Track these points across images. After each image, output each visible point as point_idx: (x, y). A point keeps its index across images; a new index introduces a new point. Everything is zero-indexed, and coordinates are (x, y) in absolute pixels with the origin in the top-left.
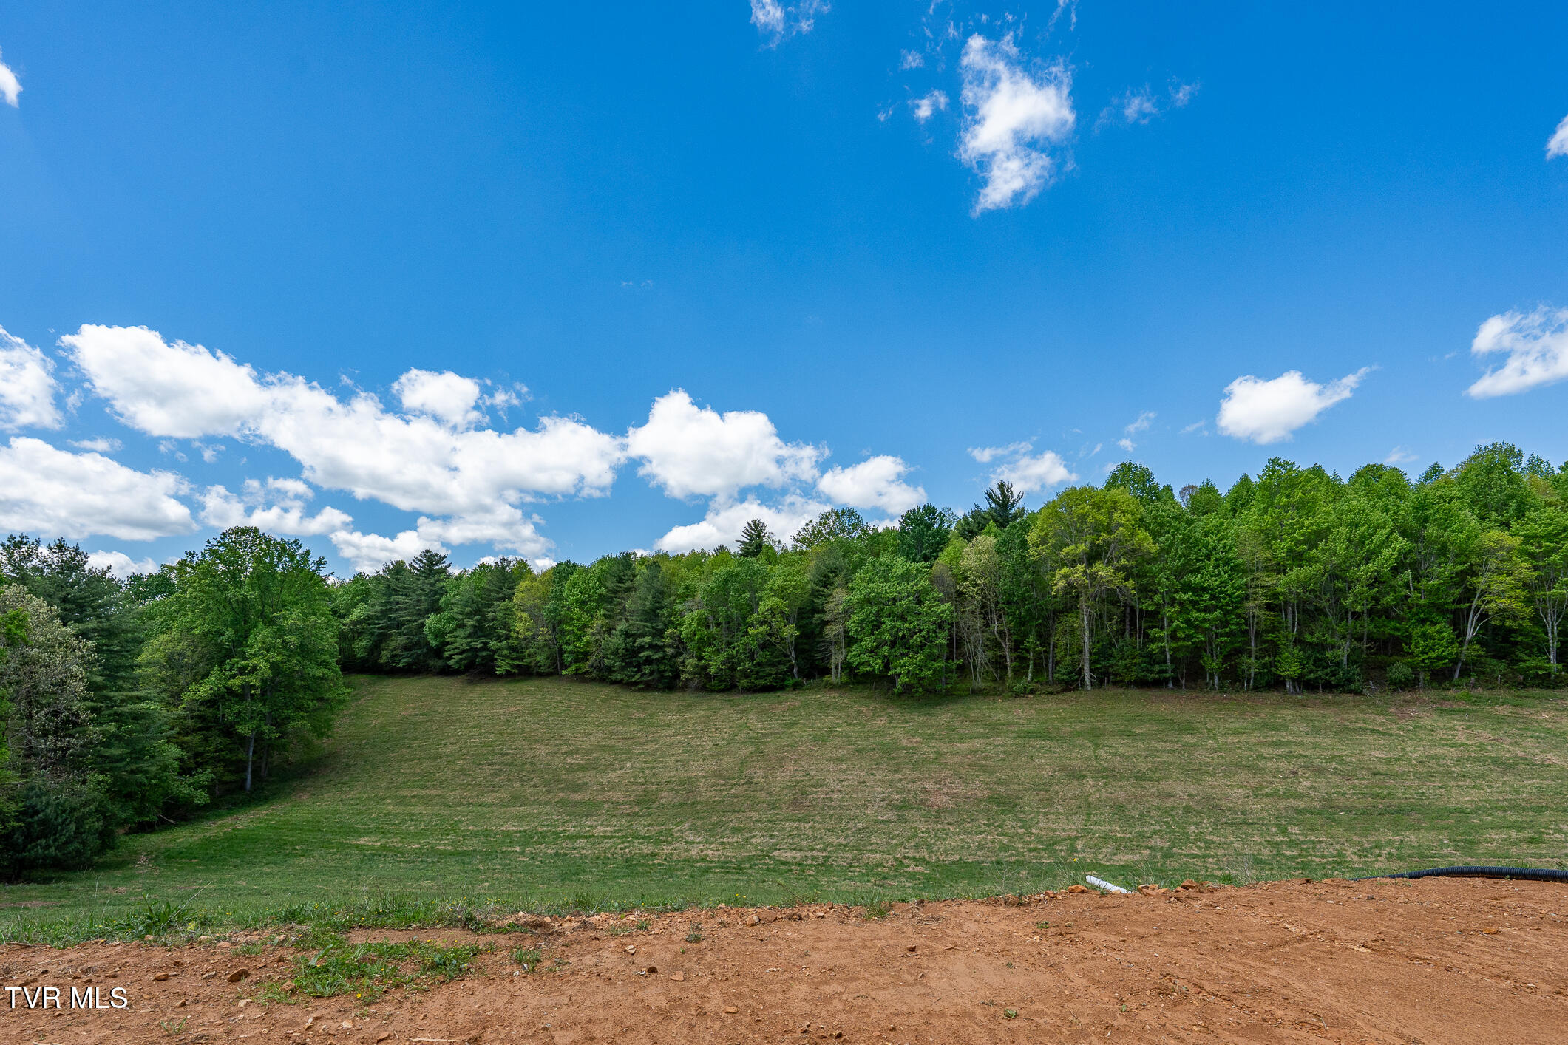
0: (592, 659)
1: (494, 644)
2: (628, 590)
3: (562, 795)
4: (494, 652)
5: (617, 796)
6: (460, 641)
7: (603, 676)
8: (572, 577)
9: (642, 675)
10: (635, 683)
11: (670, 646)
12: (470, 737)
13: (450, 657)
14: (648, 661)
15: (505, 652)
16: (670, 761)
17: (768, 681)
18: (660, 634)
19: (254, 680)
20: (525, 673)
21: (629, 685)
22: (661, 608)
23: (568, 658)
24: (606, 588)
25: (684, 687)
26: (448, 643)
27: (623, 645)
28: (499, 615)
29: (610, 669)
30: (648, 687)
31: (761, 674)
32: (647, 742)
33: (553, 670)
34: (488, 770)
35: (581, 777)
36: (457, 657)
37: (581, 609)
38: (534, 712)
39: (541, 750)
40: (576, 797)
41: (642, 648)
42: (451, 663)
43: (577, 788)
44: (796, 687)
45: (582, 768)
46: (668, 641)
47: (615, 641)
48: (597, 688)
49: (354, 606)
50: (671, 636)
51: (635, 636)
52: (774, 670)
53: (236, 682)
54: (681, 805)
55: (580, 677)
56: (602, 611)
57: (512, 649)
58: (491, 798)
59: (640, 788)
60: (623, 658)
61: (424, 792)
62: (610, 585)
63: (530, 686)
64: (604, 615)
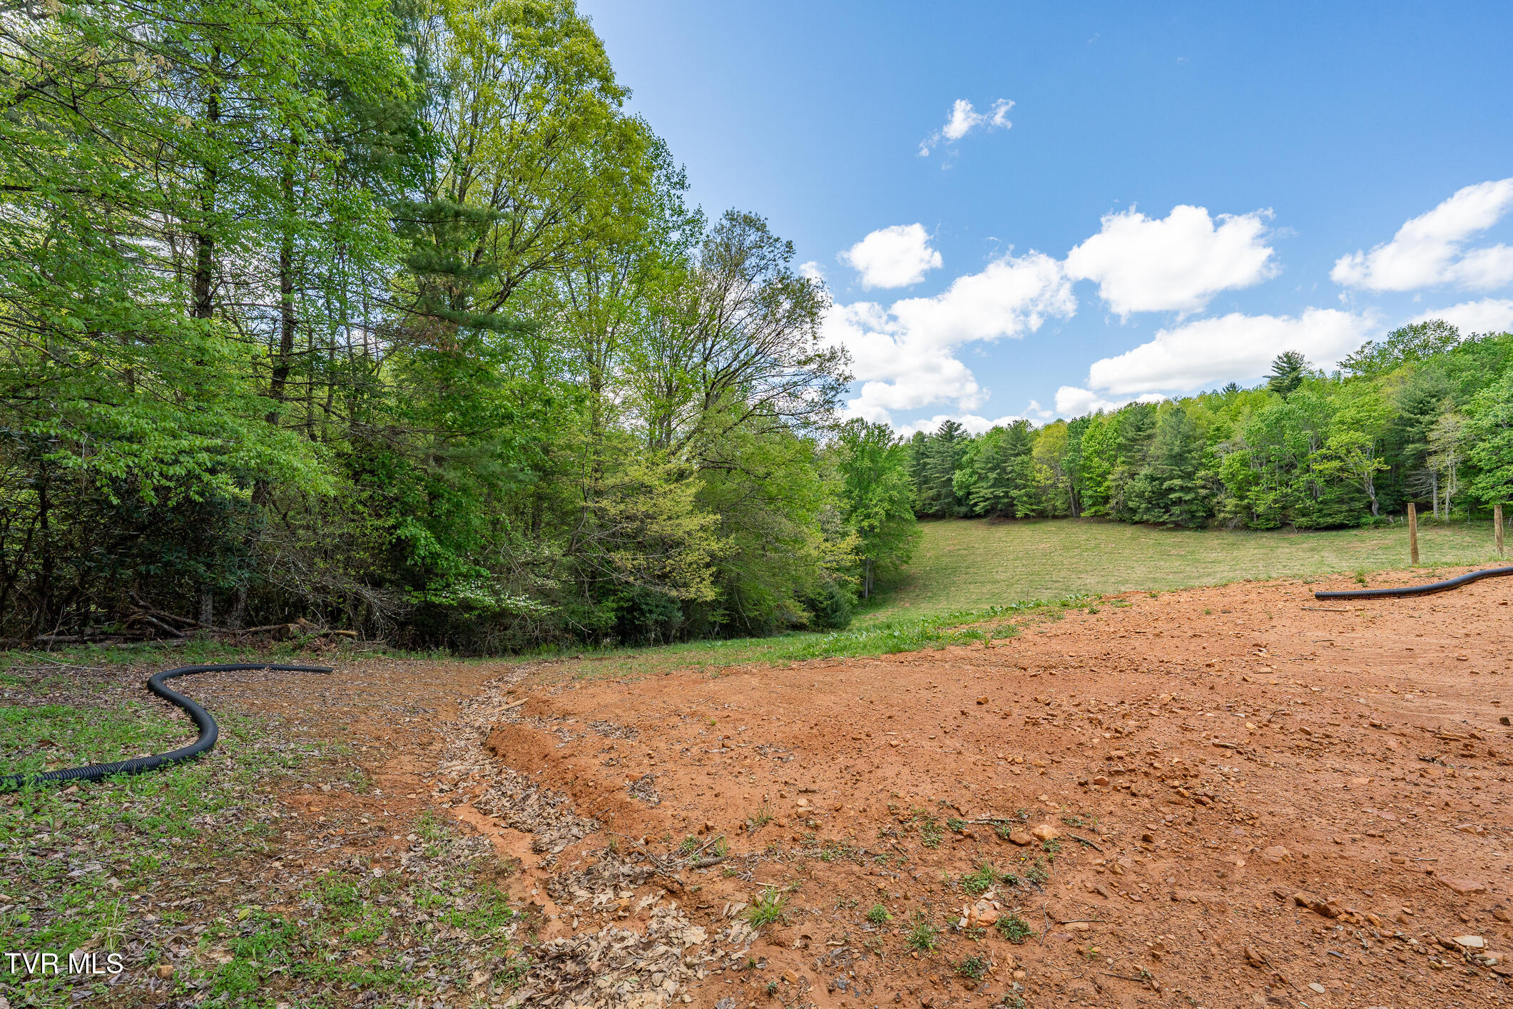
0: (1113, 502)
1: (1014, 493)
2: (1149, 437)
4: (1013, 499)
6: (984, 490)
7: (1127, 517)
8: (1088, 431)
9: (1171, 516)
10: (1164, 523)
11: (1204, 487)
13: (976, 504)
14: (1179, 501)
15: (1025, 499)
17: (1338, 519)
18: (1190, 476)
20: (1042, 516)
21: (1158, 525)
22: (1190, 452)
23: (1087, 502)
24: (1124, 437)
25: (1222, 525)
26: (973, 493)
27: (1150, 489)
28: (1017, 468)
29: (1134, 511)
30: (1178, 527)
31: (1325, 512)
33: (1072, 511)
36: (982, 504)
37: (1101, 458)
38: (1066, 548)
41: (1171, 490)
42: (977, 508)
44: (1377, 525)
46: (1199, 482)
47: (1140, 485)
48: (1119, 527)
50: (1204, 478)
51: (1162, 480)
52: (1345, 507)
55: (1100, 518)
56: (1122, 459)
57: (1030, 496)
60: (1149, 500)
62: (1130, 435)
63: (1051, 526)
64: (1125, 462)
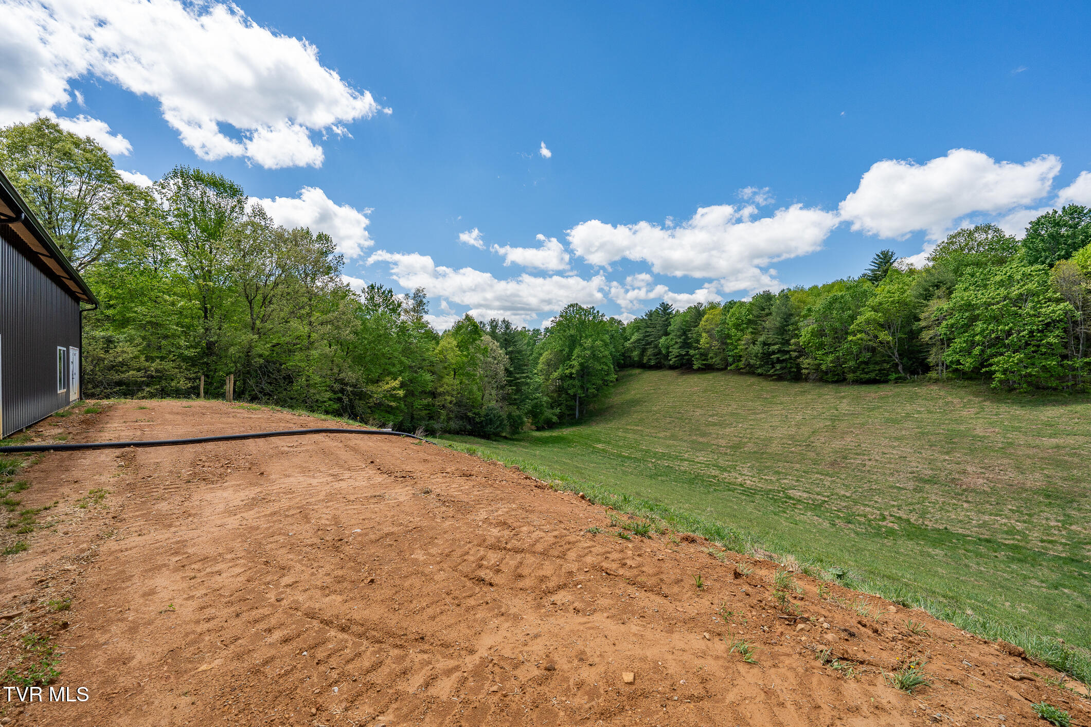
0: (743, 359)
1: (692, 352)
2: (767, 315)
3: (695, 437)
4: (693, 356)
5: (723, 442)
6: (675, 351)
7: (751, 371)
8: (731, 310)
9: (776, 370)
10: (771, 376)
11: (795, 351)
12: (669, 402)
13: (670, 360)
14: (779, 361)
15: (697, 356)
16: (766, 426)
17: (872, 375)
18: (787, 342)
19: (574, 371)
20: (708, 368)
21: (765, 376)
22: (789, 325)
23: (730, 360)
24: (753, 315)
25: (806, 380)
26: (671, 352)
27: (761, 351)
28: (695, 335)
29: (754, 367)
30: (780, 378)
31: (866, 370)
32: (761, 413)
33: (723, 368)
34: (668, 420)
35: (711, 429)
36: (674, 360)
37: (736, 329)
38: (705, 391)
39: (699, 412)
40: (701, 440)
41: (774, 353)
42: (671, 362)
43: (704, 435)
44: (897, 381)
45: (715, 424)
46: (793, 347)
47: (757, 349)
48: (747, 378)
49: (633, 334)
50: (795, 344)
51: (769, 345)
52: (878, 367)
53: (567, 371)
54: (755, 452)
55: (738, 372)
56: (750, 330)
57: (701, 354)
58: (662, 435)
59: (738, 439)
60: (762, 359)
61: (636, 428)
62: (755, 313)
63: (710, 376)
64: (752, 333)
